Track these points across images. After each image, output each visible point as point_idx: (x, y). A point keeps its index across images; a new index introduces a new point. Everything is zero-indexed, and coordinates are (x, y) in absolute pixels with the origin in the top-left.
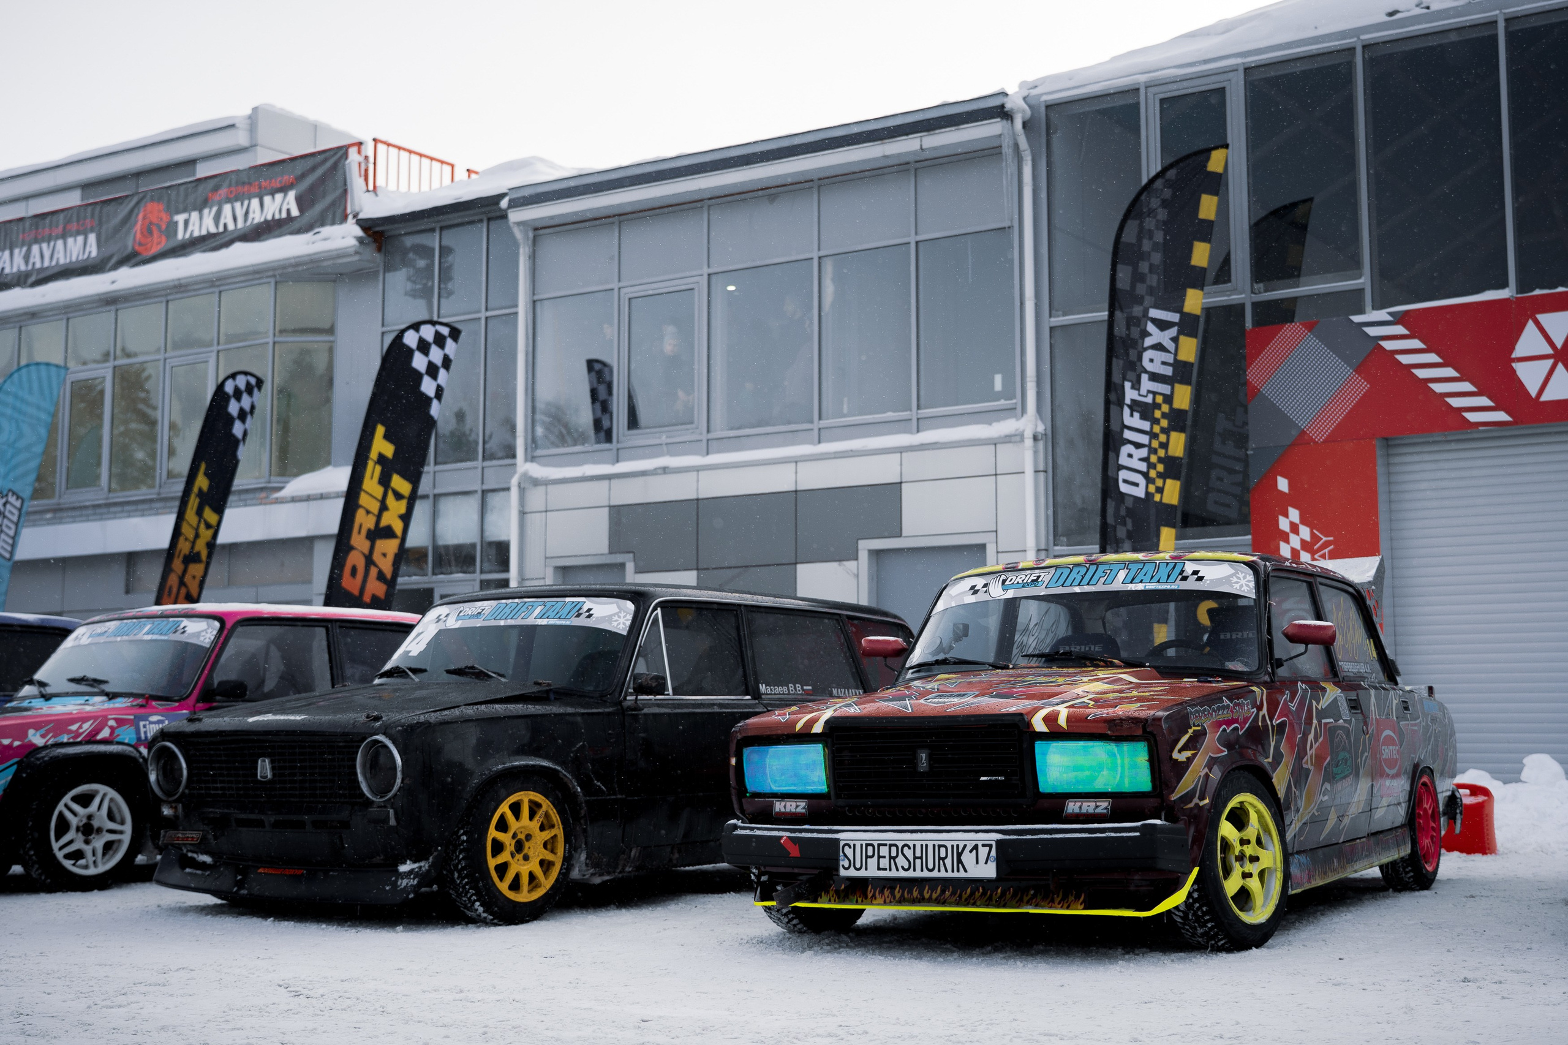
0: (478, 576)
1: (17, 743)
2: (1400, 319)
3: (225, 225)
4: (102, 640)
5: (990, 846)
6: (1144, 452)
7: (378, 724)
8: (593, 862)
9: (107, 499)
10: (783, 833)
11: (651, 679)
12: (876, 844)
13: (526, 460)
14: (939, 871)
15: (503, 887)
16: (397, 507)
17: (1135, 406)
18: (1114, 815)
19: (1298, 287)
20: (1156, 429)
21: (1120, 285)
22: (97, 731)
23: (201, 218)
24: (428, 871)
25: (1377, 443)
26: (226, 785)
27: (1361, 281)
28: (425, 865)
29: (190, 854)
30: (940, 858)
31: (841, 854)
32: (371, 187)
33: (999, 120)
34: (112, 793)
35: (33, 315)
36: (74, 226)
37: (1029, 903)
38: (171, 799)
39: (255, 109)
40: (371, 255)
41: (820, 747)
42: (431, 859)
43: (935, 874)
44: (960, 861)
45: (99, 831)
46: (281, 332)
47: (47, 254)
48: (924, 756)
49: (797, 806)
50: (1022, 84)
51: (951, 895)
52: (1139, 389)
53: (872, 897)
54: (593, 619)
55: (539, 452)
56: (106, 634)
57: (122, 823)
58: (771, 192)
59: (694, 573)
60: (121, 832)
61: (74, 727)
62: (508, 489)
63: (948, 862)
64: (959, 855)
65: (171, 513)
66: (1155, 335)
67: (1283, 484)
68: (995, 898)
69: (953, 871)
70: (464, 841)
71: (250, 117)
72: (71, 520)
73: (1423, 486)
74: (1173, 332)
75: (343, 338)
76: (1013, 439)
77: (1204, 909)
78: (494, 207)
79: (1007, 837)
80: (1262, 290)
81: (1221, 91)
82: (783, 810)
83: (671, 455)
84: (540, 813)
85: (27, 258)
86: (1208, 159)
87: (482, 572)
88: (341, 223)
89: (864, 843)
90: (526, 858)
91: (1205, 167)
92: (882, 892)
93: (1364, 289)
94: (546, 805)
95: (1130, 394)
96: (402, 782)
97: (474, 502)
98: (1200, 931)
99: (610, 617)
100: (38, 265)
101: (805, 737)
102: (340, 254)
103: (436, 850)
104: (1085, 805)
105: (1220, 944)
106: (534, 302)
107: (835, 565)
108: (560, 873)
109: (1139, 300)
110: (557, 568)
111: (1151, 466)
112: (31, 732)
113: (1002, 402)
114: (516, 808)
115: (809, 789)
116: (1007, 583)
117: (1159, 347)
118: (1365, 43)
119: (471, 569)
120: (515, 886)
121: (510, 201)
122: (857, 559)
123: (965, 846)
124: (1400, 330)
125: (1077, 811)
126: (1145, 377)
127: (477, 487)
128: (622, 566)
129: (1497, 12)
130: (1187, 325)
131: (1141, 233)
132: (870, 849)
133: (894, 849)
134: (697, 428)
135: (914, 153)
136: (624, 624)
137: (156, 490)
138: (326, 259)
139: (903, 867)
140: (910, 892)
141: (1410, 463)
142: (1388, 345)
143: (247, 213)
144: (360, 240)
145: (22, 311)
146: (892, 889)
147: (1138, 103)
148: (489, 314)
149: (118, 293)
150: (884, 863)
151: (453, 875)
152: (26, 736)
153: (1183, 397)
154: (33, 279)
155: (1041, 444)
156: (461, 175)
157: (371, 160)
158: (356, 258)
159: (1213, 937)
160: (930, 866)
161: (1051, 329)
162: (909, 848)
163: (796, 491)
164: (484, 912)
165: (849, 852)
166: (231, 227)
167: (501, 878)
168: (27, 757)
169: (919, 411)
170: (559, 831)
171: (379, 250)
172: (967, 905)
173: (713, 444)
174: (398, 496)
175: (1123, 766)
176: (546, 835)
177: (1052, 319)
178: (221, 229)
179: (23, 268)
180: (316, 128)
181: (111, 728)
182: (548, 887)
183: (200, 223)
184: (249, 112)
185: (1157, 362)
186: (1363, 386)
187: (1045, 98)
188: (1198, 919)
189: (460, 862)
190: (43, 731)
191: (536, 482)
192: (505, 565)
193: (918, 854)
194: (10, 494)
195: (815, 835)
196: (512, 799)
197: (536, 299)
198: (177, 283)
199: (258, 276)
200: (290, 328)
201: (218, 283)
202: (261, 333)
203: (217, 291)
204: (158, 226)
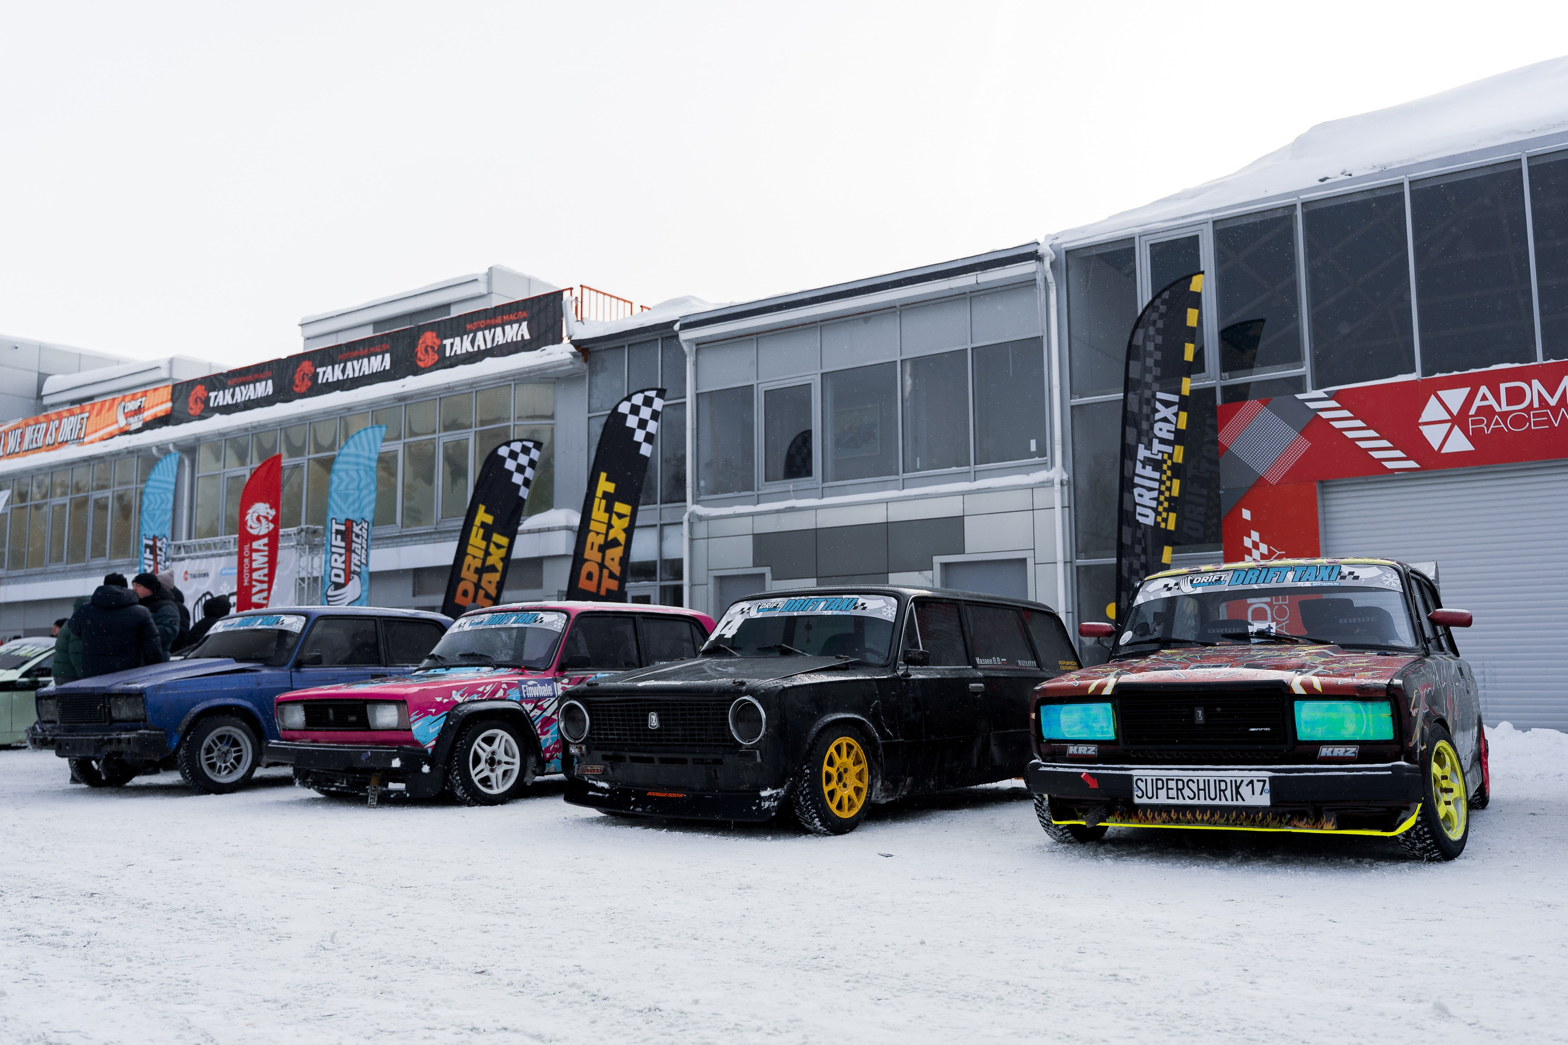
0: (658, 583)
1: (445, 701)
2: (1333, 396)
3: (479, 346)
4: (480, 627)
5: (1264, 781)
6: (1155, 494)
7: (744, 688)
8: (885, 789)
9: (401, 532)
10: (1083, 771)
11: (918, 654)
12: (1164, 779)
13: (693, 503)
14: (1220, 800)
15: (833, 806)
17: (1147, 461)
18: (1361, 758)
19: (1251, 375)
20: (1164, 477)
21: (1131, 375)
22: (495, 692)
23: (462, 342)
24: (784, 796)
25: (1317, 485)
26: (621, 732)
27: (1303, 369)
28: (781, 792)
29: (590, 782)
30: (1220, 790)
31: (1135, 786)
32: (579, 319)
33: (1034, 261)
34: (507, 736)
35: (349, 409)
36: (374, 350)
37: (1288, 824)
38: (577, 742)
39: (490, 269)
40: (581, 365)
41: (1109, 706)
42: (785, 787)
43: (1217, 802)
44: (1238, 793)
45: (499, 762)
46: (519, 418)
47: (357, 368)
48: (1200, 712)
49: (1088, 750)
50: (1047, 237)
51: (1220, 817)
52: (1151, 450)
53: (1152, 818)
54: (867, 610)
55: (702, 498)
56: (483, 623)
57: (514, 757)
58: (865, 315)
59: (815, 580)
60: (513, 764)
61: (481, 689)
62: (681, 523)
63: (1228, 793)
64: (1237, 788)
65: (455, 540)
66: (1163, 412)
67: (1246, 514)
68: (1257, 820)
69: (1232, 800)
70: (807, 774)
71: (487, 274)
72: (377, 547)
73: (1347, 514)
74: (1175, 408)
75: (560, 421)
76: (1046, 484)
77: (1426, 830)
78: (669, 330)
79: (1277, 774)
80: (1228, 377)
81: (1196, 238)
82: (1075, 752)
83: (796, 499)
84: (853, 752)
85: (343, 371)
86: (1190, 282)
87: (661, 580)
88: (559, 343)
89: (1154, 778)
90: (845, 786)
91: (1189, 288)
92: (1160, 815)
93: (1305, 375)
94: (856, 746)
95: (1142, 453)
96: (766, 730)
97: (655, 532)
98: (1419, 846)
99: (880, 609)
100: (351, 376)
101: (1097, 697)
102: (560, 364)
103: (789, 780)
104: (1336, 750)
105: (1433, 856)
106: (697, 395)
107: (917, 573)
108: (866, 797)
109: (1148, 386)
110: (716, 577)
111: (1160, 503)
112: (454, 692)
113: (1037, 458)
114: (838, 749)
115: (1099, 736)
116: (1195, 582)
117: (1165, 420)
118: (1303, 201)
119: (654, 578)
120: (840, 807)
121: (681, 325)
122: (932, 570)
123: (1242, 781)
124: (1333, 404)
125: (1329, 754)
126: (1155, 441)
127: (657, 522)
128: (763, 575)
129: (1404, 177)
130: (1184, 404)
131: (1146, 337)
132: (1160, 783)
133: (1180, 783)
134: (815, 480)
135: (970, 286)
136: (892, 614)
137: (434, 526)
138: (550, 368)
139: (1188, 797)
140: (1184, 815)
141: (1336, 499)
142: (1325, 415)
143: (493, 337)
144: (573, 354)
145: (342, 407)
146: (1169, 813)
147: (1134, 248)
148: (666, 404)
149: (407, 394)
150: (1172, 793)
151: (799, 798)
152: (451, 696)
153: (1179, 454)
154: (347, 385)
155: (1066, 488)
156: (637, 310)
157: (580, 300)
158: (571, 367)
159: (1428, 851)
160: (1213, 796)
161: (1072, 407)
162: (1194, 782)
163: (887, 523)
164: (821, 826)
165: (1142, 785)
166: (483, 347)
167: (831, 800)
168: (452, 710)
169: (976, 466)
170: (864, 766)
171: (586, 361)
172: (1235, 825)
173: (827, 491)
174: (621, 517)
175: (1368, 720)
176: (858, 769)
177: (1072, 401)
178: (476, 349)
179: (341, 378)
180: (529, 281)
181: (504, 689)
182: (860, 807)
183: (460, 345)
184: (487, 270)
185: (1164, 430)
186: (1305, 445)
187: (1064, 246)
188: (1419, 837)
189: (804, 789)
190: (461, 692)
191: (700, 518)
192: (680, 576)
193: (1202, 787)
195: (1110, 772)
196: (836, 743)
197: (698, 392)
198: (447, 386)
199: (502, 380)
200: (525, 415)
201: (475, 385)
202: (504, 419)
203: (474, 390)
204: (432, 348)
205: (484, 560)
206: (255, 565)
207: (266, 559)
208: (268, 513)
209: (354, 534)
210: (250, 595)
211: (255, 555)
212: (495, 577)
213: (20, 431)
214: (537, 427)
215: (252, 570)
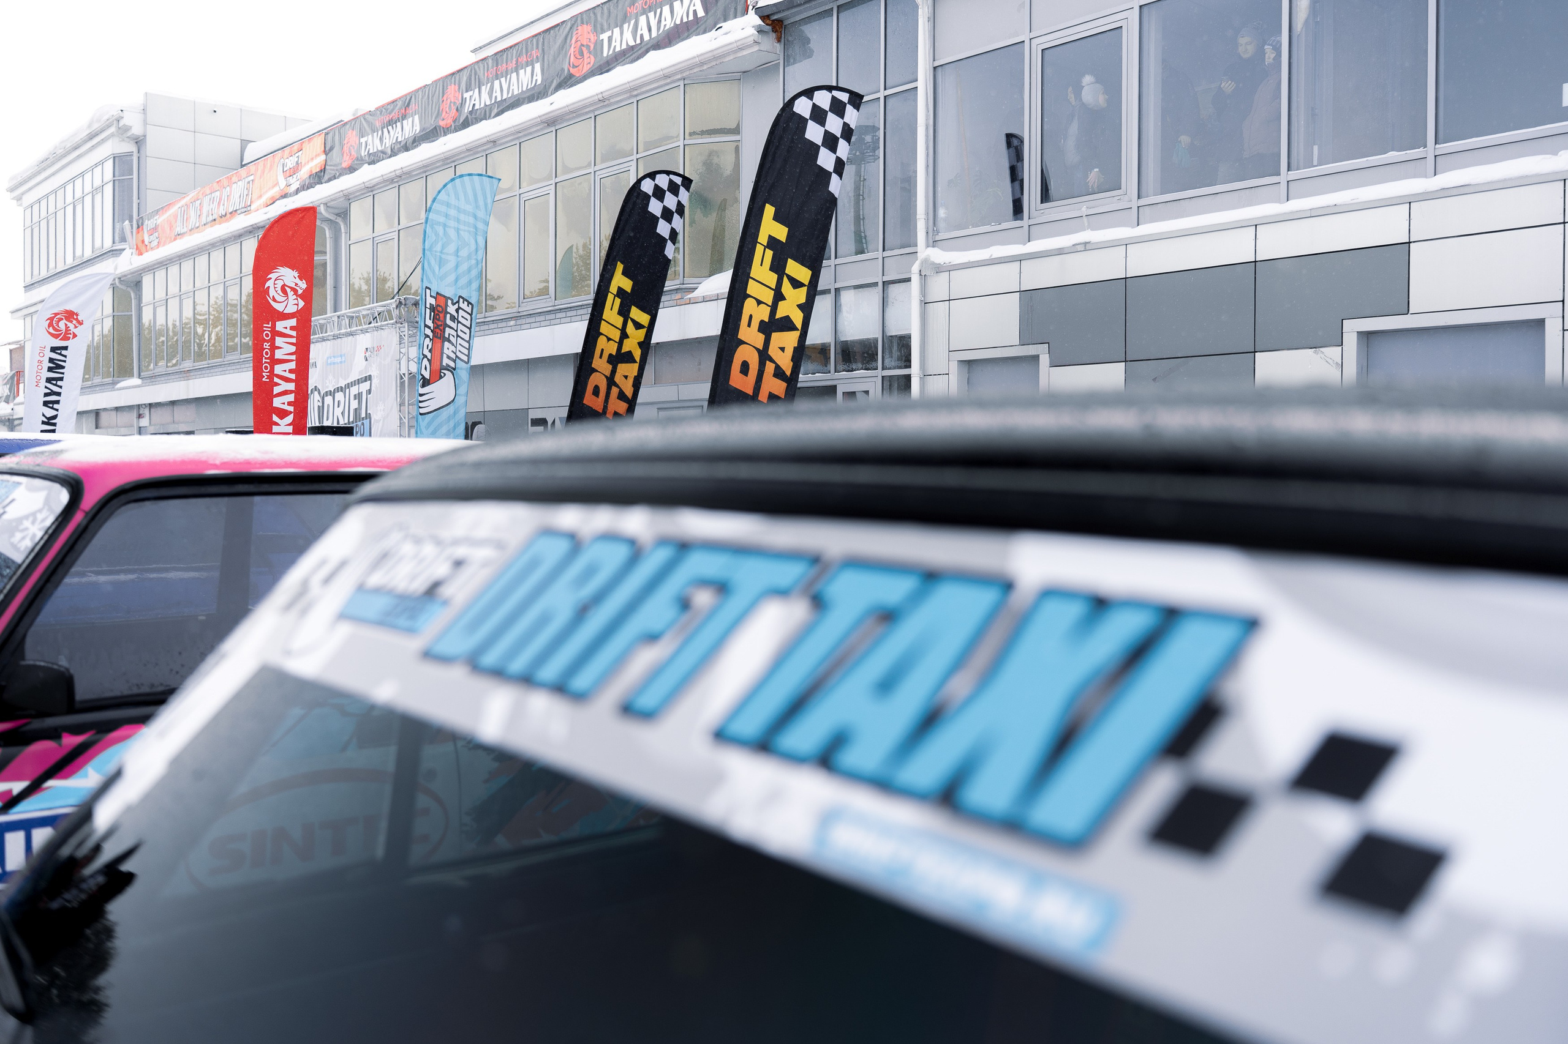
0: (880, 373)
3: (642, 36)
9: (554, 305)
13: (928, 246)
16: (795, 297)
23: (622, 33)
35: (494, 143)
36: (524, 59)
40: (770, 44)
46: (691, 134)
47: (505, 87)
55: (941, 235)
59: (1122, 365)
62: (909, 280)
72: (528, 326)
75: (747, 135)
83: (1093, 229)
85: (491, 93)
87: (884, 368)
88: (743, 15)
97: (875, 294)
100: (499, 98)
102: (741, 47)
106: (935, 68)
107: (1310, 352)
110: (962, 362)
119: (874, 364)
122: (1341, 344)
127: (878, 278)
128: (1036, 358)
134: (1125, 194)
138: (728, 54)
143: (659, 21)
144: (760, 31)
145: (485, 140)
148: (888, 92)
149: (557, 115)
154: (495, 111)
158: (756, 48)
163: (1255, 262)
166: (646, 38)
169: (1437, 146)
171: (779, 40)
173: (1145, 212)
174: (796, 284)
178: (638, 41)
179: (488, 102)
183: (621, 38)
191: (939, 269)
192: (906, 361)
194: (461, 300)
197: (936, 64)
198: (600, 97)
199: (668, 81)
200: (698, 130)
201: (635, 93)
202: (672, 137)
203: (635, 100)
204: (588, 47)
205: (620, 344)
206: (279, 355)
207: (293, 349)
208: (296, 284)
209: (448, 316)
210: (271, 396)
211: (279, 341)
212: (632, 369)
213: (199, 202)
214: (715, 147)
215: (275, 362)
